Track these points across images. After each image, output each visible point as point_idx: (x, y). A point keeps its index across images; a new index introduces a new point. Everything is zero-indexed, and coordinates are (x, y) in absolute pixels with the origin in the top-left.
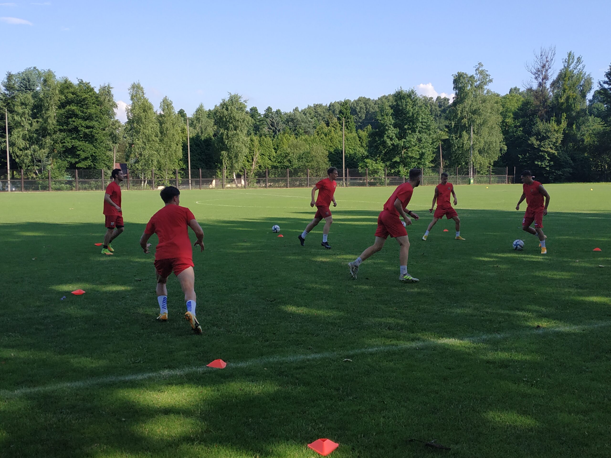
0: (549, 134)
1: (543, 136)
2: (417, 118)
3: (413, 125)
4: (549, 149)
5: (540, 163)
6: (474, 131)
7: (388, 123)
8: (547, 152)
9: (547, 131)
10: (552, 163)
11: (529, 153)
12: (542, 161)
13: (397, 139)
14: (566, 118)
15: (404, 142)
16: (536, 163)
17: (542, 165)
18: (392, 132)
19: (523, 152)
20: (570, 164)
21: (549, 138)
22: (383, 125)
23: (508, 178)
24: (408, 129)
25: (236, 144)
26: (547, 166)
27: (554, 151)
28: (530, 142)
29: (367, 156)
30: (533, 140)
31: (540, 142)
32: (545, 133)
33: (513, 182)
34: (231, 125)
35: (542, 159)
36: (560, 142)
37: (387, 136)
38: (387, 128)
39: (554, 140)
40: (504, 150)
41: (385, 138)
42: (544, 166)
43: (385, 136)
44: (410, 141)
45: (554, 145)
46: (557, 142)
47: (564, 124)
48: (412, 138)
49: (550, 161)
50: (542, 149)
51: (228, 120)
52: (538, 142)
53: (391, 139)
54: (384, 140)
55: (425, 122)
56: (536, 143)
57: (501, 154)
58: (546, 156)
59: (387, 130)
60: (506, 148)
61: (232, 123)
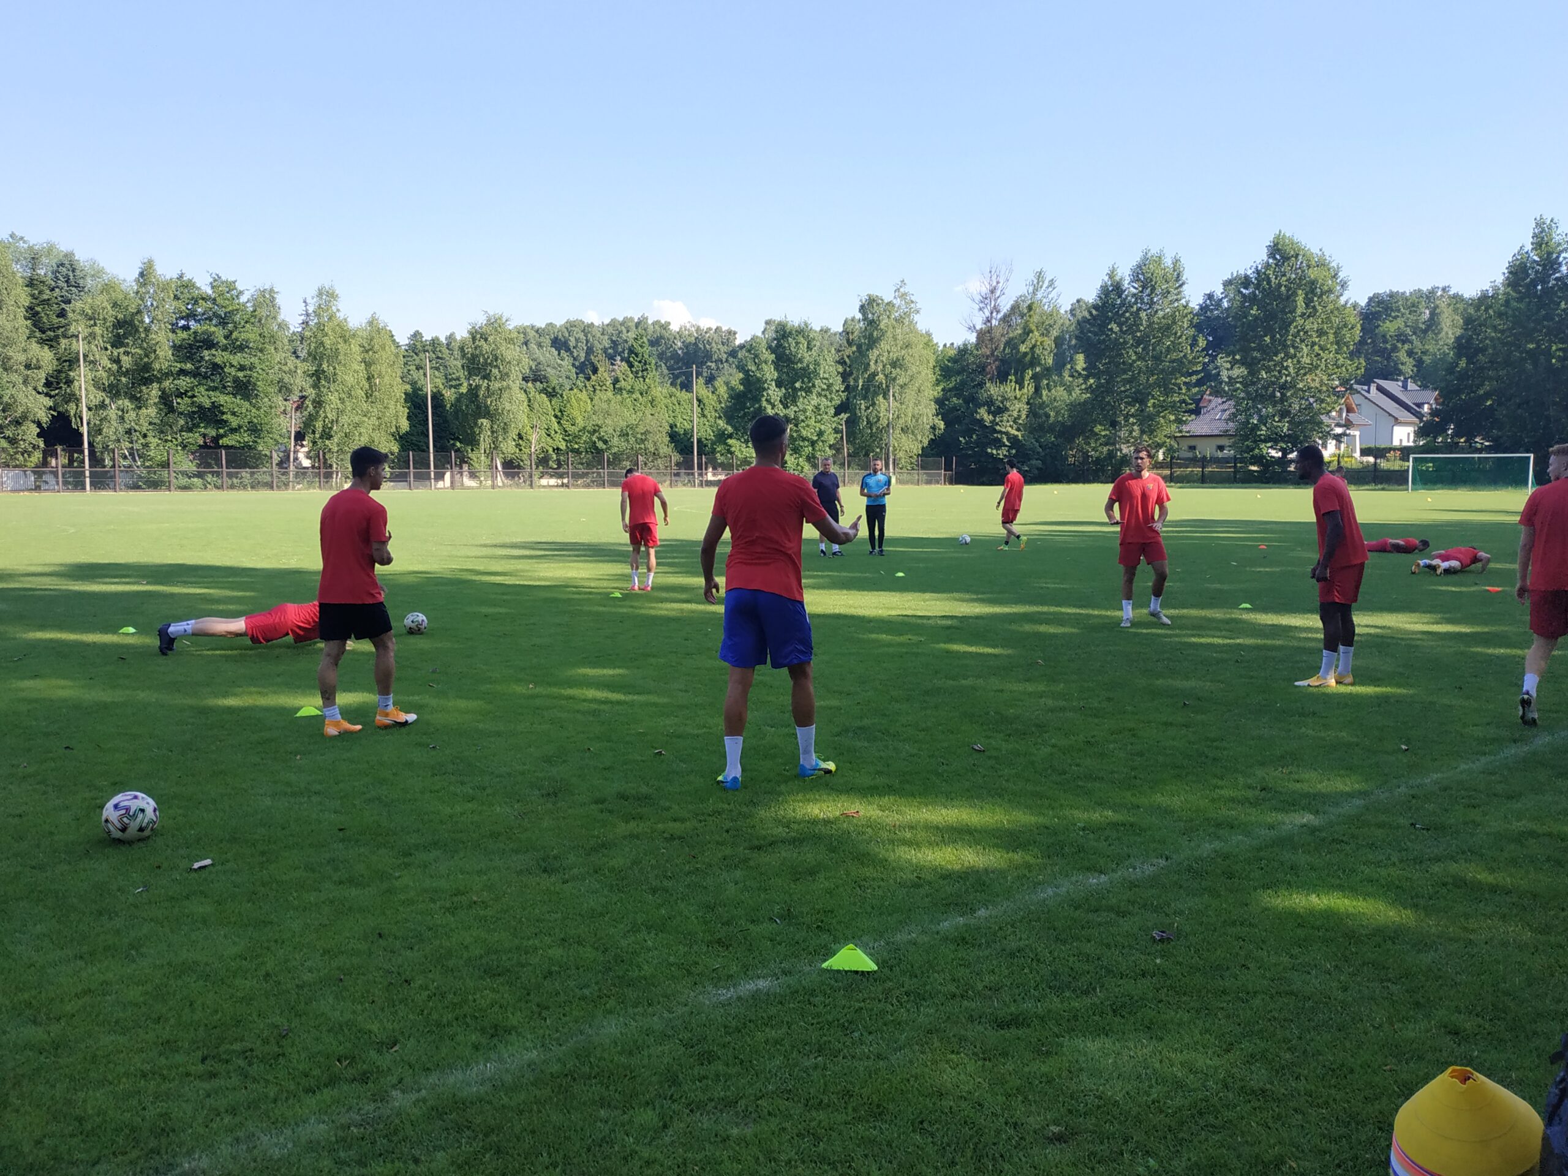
0: (1008, 404)
1: (999, 407)
2: (816, 373)
3: (809, 382)
4: (1010, 429)
5: (994, 452)
6: (893, 396)
7: (768, 376)
8: (1007, 433)
9: (1005, 399)
10: (1014, 451)
11: (977, 435)
12: (998, 449)
13: (781, 406)
14: (1031, 378)
15: (795, 412)
16: (989, 450)
17: (999, 454)
18: (775, 393)
19: (968, 433)
20: (1038, 453)
21: (1007, 409)
22: (759, 380)
23: (945, 475)
24: (801, 389)
25: (508, 406)
26: (1005, 456)
27: (1016, 433)
28: (978, 417)
29: (731, 434)
30: (983, 413)
31: (995, 417)
32: (1002, 403)
33: (951, 483)
34: (495, 371)
35: (998, 444)
36: (1024, 417)
37: (766, 400)
38: (766, 385)
39: (1015, 414)
40: (940, 429)
41: (764, 404)
42: (1001, 457)
43: (764, 399)
44: (805, 411)
45: (1015, 422)
46: (1019, 417)
47: (1029, 388)
48: (808, 403)
49: (1010, 448)
50: (998, 428)
51: (489, 361)
52: (991, 417)
53: (773, 406)
54: (761, 406)
55: (827, 379)
56: (988, 418)
57: (935, 435)
58: (1005, 440)
59: (764, 389)
60: (942, 425)
61: (497, 366)
